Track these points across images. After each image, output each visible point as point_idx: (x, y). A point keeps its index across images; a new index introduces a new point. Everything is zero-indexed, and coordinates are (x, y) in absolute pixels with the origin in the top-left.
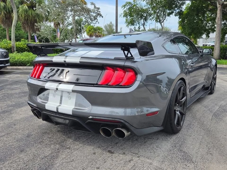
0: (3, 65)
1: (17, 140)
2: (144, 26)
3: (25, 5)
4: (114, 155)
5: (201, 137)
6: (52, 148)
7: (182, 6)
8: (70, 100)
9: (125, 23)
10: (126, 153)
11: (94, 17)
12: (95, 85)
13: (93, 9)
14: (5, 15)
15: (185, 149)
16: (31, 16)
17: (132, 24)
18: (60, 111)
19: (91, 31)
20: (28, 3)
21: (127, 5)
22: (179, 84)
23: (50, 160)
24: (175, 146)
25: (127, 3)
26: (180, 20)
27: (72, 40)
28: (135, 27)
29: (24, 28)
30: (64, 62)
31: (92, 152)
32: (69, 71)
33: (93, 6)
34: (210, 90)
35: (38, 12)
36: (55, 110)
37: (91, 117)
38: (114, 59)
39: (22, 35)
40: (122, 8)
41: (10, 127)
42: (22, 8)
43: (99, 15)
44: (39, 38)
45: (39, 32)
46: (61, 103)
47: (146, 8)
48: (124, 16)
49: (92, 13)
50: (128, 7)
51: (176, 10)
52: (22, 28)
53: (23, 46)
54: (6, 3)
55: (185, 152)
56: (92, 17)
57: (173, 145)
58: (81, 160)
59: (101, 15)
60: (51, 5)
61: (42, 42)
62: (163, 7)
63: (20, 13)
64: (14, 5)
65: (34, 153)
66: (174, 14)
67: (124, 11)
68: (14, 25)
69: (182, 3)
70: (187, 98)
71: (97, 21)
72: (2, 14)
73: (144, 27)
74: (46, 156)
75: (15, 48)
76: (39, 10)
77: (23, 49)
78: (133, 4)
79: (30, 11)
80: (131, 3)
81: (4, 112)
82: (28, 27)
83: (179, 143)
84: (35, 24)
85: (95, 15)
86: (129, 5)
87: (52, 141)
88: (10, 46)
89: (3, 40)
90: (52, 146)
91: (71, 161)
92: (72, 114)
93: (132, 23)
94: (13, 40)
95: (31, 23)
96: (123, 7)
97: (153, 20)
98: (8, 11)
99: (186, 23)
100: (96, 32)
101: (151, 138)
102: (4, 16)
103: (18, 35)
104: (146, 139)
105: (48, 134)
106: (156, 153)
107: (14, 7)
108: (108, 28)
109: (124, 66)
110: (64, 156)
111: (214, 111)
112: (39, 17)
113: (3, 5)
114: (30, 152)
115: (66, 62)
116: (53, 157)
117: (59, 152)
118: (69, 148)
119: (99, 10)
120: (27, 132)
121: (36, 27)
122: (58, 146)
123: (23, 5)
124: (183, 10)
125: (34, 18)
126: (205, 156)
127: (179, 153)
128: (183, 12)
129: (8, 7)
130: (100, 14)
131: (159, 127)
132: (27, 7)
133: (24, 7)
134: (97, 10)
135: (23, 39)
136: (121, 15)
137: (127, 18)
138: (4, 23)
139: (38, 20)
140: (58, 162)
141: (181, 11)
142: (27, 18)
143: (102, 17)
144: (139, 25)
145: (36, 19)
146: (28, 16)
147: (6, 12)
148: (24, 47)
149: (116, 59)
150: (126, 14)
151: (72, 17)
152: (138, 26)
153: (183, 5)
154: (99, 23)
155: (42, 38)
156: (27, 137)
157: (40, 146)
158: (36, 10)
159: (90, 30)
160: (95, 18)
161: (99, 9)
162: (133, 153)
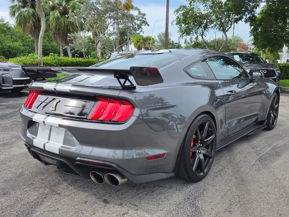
0: (23, 85)
1: (5, 181)
2: (202, 36)
3: (57, 11)
4: (108, 205)
5: (228, 188)
6: (40, 192)
7: (255, 10)
8: (58, 136)
9: (178, 32)
10: (124, 203)
11: (138, 25)
12: (84, 120)
13: (137, 15)
14: (34, 24)
15: (199, 204)
16: (63, 24)
17: (188, 34)
18: (47, 149)
19: (139, 42)
20: (61, 8)
21: (180, 9)
22: (201, 119)
23: (32, 208)
24: (189, 198)
25: (181, 7)
26: (252, 27)
27: (111, 55)
28: (191, 38)
29: (56, 40)
30: (54, 89)
31: (84, 199)
32: (60, 101)
33: (137, 12)
34: (266, 125)
35: (71, 20)
36: (42, 147)
37: (78, 158)
38: (108, 88)
39: (55, 47)
40: (174, 13)
41: (4, 163)
42: (53, 15)
43: (144, 23)
44: (72, 52)
45: (72, 45)
46: (49, 139)
47: (206, 12)
48: (177, 24)
49: (136, 21)
50: (183, 12)
51: (246, 16)
52: (53, 39)
53: (52, 61)
54: (35, 9)
55: (197, 207)
56: (135, 25)
57: (186, 197)
58: (66, 210)
59: (146, 23)
60: (86, 12)
61: (75, 57)
62: (228, 11)
63: (51, 21)
64: (41, 13)
65: (17, 197)
66: (243, 20)
67: (177, 17)
68: (42, 37)
69: (254, 5)
70: (216, 136)
71: (142, 31)
72: (31, 22)
73: (203, 38)
74: (30, 202)
75: (42, 64)
76: (72, 17)
77: (52, 65)
78: (188, 8)
79: (62, 19)
80: (186, 7)
81: (4, 145)
82: (59, 37)
83: (195, 195)
84: (68, 34)
85: (139, 22)
86: (183, 9)
87: (44, 184)
88: (37, 62)
89: (29, 54)
90: (41, 190)
91: (55, 210)
92: (58, 153)
93: (188, 32)
94: (40, 54)
95: (63, 33)
96: (176, 12)
97: (215, 28)
98: (37, 18)
99: (259, 31)
100: (145, 43)
101: (163, 186)
102: (32, 24)
103: (50, 47)
104: (156, 187)
105: (43, 174)
106: (160, 207)
107: (42, 15)
108: (163, 37)
109: (118, 98)
110: (49, 204)
111: (262, 154)
112: (73, 25)
113: (31, 12)
114: (13, 196)
115: (56, 90)
116: (37, 204)
117: (46, 198)
118: (59, 194)
119: (145, 17)
120: (20, 170)
121: (69, 38)
122: (48, 190)
123: (54, 11)
124: (256, 15)
125: (67, 26)
126: (221, 213)
127: (189, 208)
128: (256, 17)
129: (38, 14)
130: (146, 21)
131: (169, 173)
132: (59, 14)
133: (56, 14)
134: (141, 17)
135: (52, 53)
136: (173, 22)
137: (181, 26)
138: (32, 33)
139: (71, 29)
140: (40, 210)
141: (254, 16)
142: (59, 26)
143: (148, 25)
144: (197, 34)
145: (70, 28)
146: (60, 24)
147: (35, 19)
148: (52, 63)
149: (110, 88)
150: (179, 21)
151: (111, 26)
152: (196, 36)
153: (256, 8)
154: (143, 33)
155: (76, 52)
156: (19, 177)
157: (28, 189)
158: (68, 17)
159: (139, 40)
160: (139, 27)
161: (144, 15)
162: (132, 205)
